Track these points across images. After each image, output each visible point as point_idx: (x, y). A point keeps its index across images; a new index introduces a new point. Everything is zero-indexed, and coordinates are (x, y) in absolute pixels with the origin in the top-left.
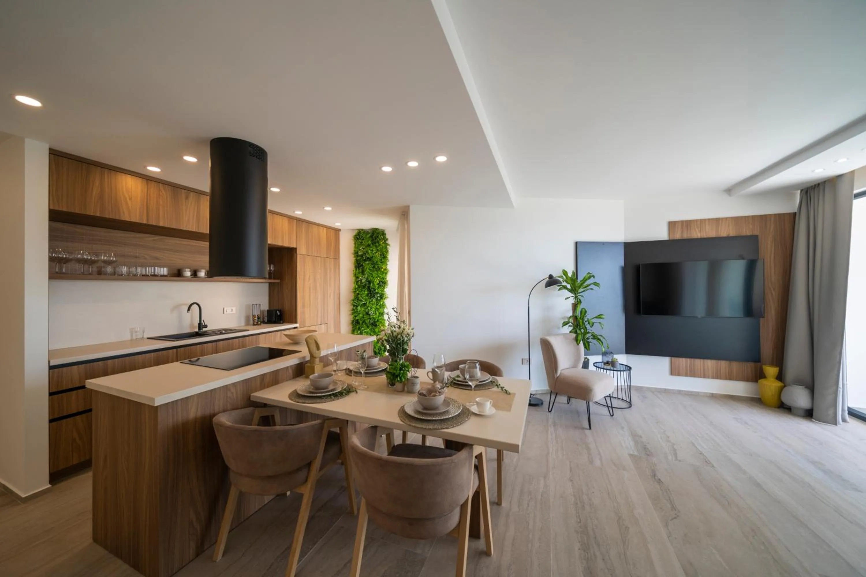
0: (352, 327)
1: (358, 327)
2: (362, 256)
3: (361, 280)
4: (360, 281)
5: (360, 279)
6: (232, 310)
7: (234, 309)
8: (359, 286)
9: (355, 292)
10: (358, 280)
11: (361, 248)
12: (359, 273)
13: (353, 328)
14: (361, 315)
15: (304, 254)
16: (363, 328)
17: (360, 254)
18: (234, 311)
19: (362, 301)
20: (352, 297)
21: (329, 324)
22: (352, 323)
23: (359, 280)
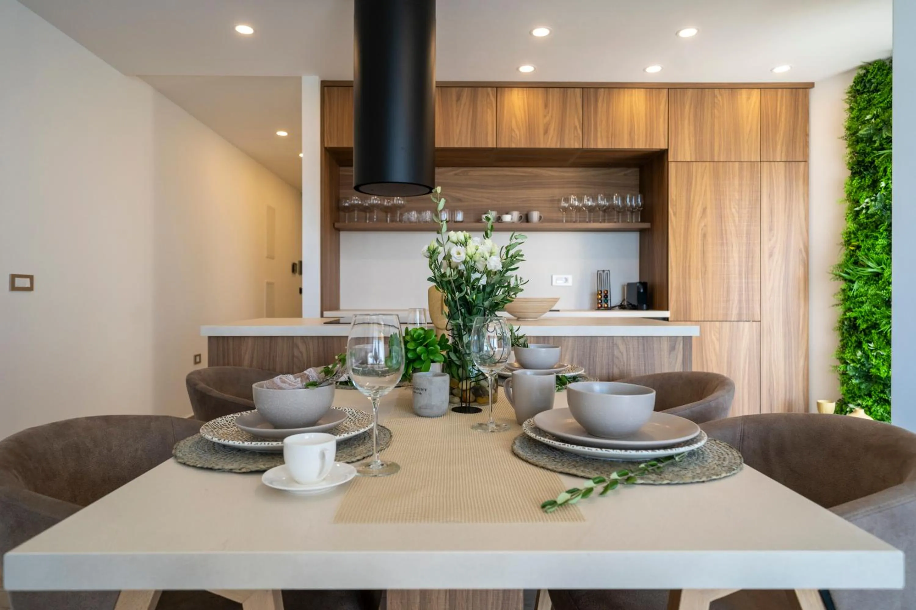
0: (840, 338)
1: (854, 339)
2: (871, 138)
3: (867, 208)
4: (864, 211)
5: (863, 205)
6: (566, 280)
7: (570, 278)
8: (862, 226)
9: (848, 243)
10: (857, 209)
11: (868, 117)
12: (861, 188)
13: (842, 341)
14: (866, 307)
15: (689, 159)
16: (872, 345)
17: (862, 132)
18: (570, 283)
19: (869, 267)
20: (840, 256)
21: (765, 322)
22: (840, 329)
23: (863, 208)
